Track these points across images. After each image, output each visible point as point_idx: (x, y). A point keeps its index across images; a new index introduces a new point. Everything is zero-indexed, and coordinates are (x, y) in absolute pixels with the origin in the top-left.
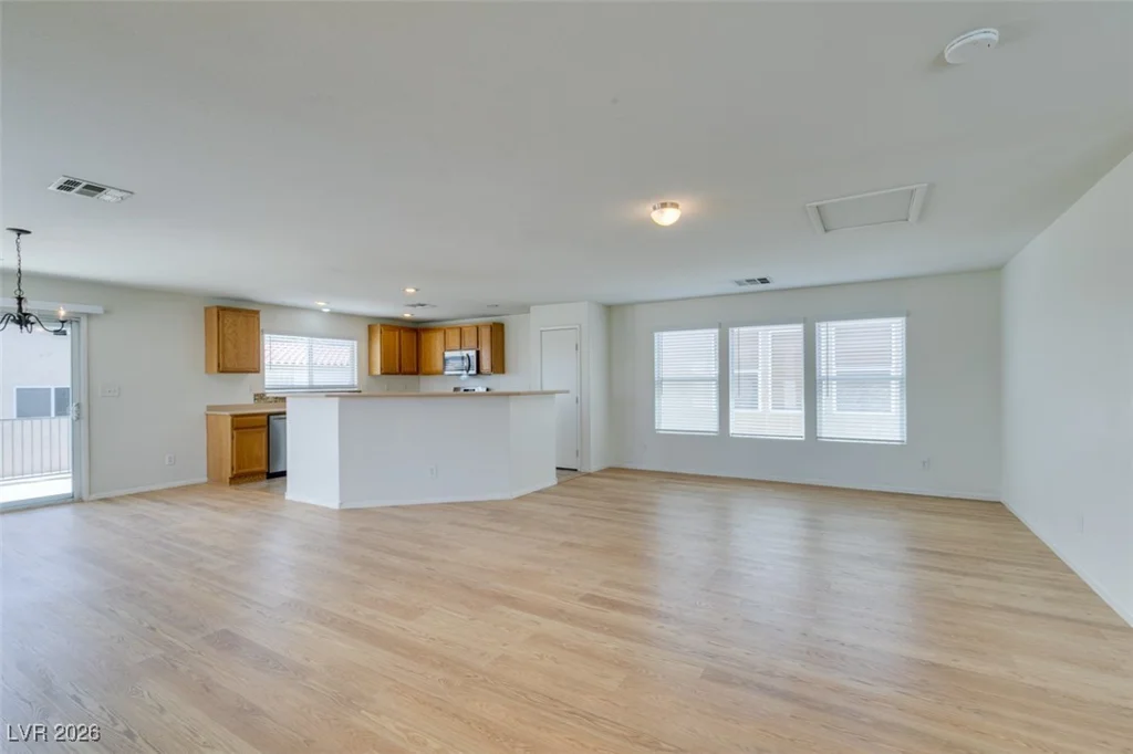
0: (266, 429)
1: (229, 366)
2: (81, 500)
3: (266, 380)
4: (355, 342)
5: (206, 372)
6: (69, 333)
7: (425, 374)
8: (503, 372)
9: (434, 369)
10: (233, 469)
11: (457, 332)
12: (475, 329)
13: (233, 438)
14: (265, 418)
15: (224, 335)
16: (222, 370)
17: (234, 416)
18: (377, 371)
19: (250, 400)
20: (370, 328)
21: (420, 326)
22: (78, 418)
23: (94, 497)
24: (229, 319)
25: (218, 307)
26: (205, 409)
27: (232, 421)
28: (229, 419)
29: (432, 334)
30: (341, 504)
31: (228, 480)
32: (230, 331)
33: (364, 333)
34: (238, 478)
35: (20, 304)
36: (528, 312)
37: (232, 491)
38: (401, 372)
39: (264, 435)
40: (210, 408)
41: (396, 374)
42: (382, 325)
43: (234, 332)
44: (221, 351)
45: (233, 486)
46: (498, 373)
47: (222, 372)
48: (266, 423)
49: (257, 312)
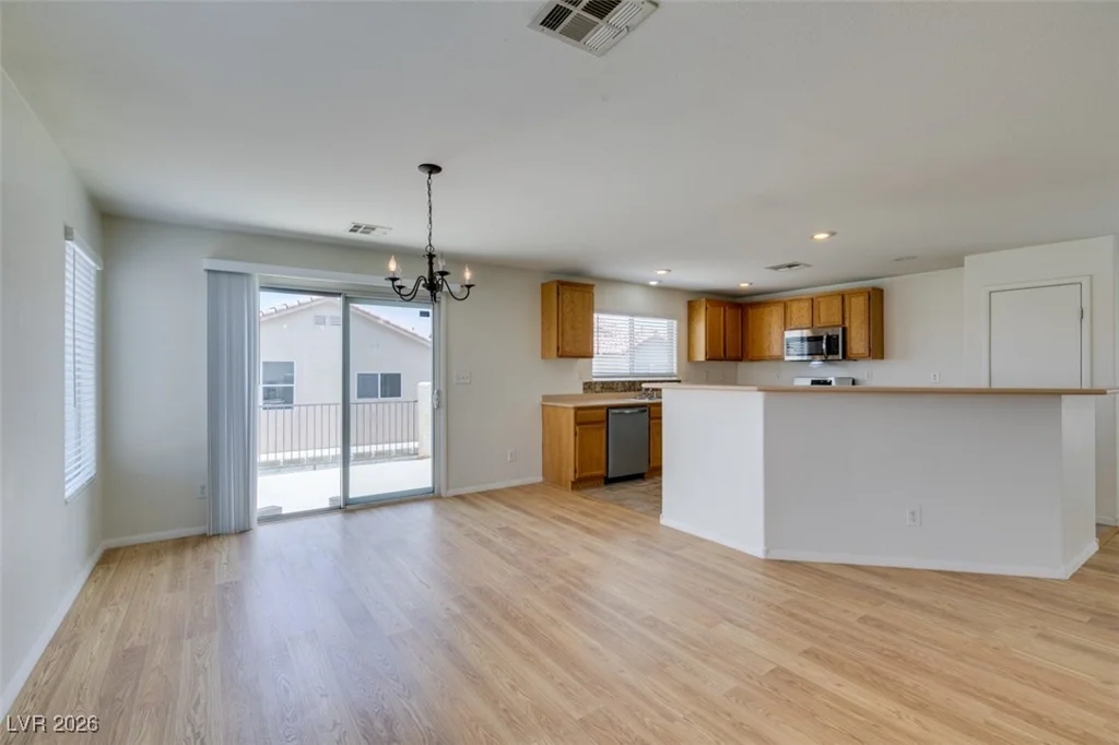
0: (605, 425)
1: (568, 349)
2: (439, 497)
3: (594, 367)
4: (675, 322)
5: (543, 357)
6: (431, 314)
7: (752, 360)
8: (882, 358)
9: (767, 354)
10: (575, 471)
11: (807, 305)
12: (840, 298)
13: (575, 434)
14: (604, 411)
15: (563, 314)
16: (562, 354)
17: (578, 409)
18: (700, 356)
19: (579, 390)
20: (691, 306)
21: (747, 300)
22: (438, 406)
23: (452, 492)
24: (567, 295)
25: (558, 281)
26: (539, 400)
27: (576, 414)
28: (572, 413)
29: (767, 310)
30: (767, 552)
31: (570, 484)
32: (568, 309)
33: (683, 311)
34: (581, 483)
35: (431, 264)
36: (962, 265)
37: (576, 496)
38: (725, 358)
39: (604, 432)
40: (546, 398)
41: (721, 360)
42: (707, 300)
43: (572, 310)
44: (561, 334)
45: (575, 492)
46: (875, 358)
47: (561, 357)
48: (605, 418)
49: (592, 286)
